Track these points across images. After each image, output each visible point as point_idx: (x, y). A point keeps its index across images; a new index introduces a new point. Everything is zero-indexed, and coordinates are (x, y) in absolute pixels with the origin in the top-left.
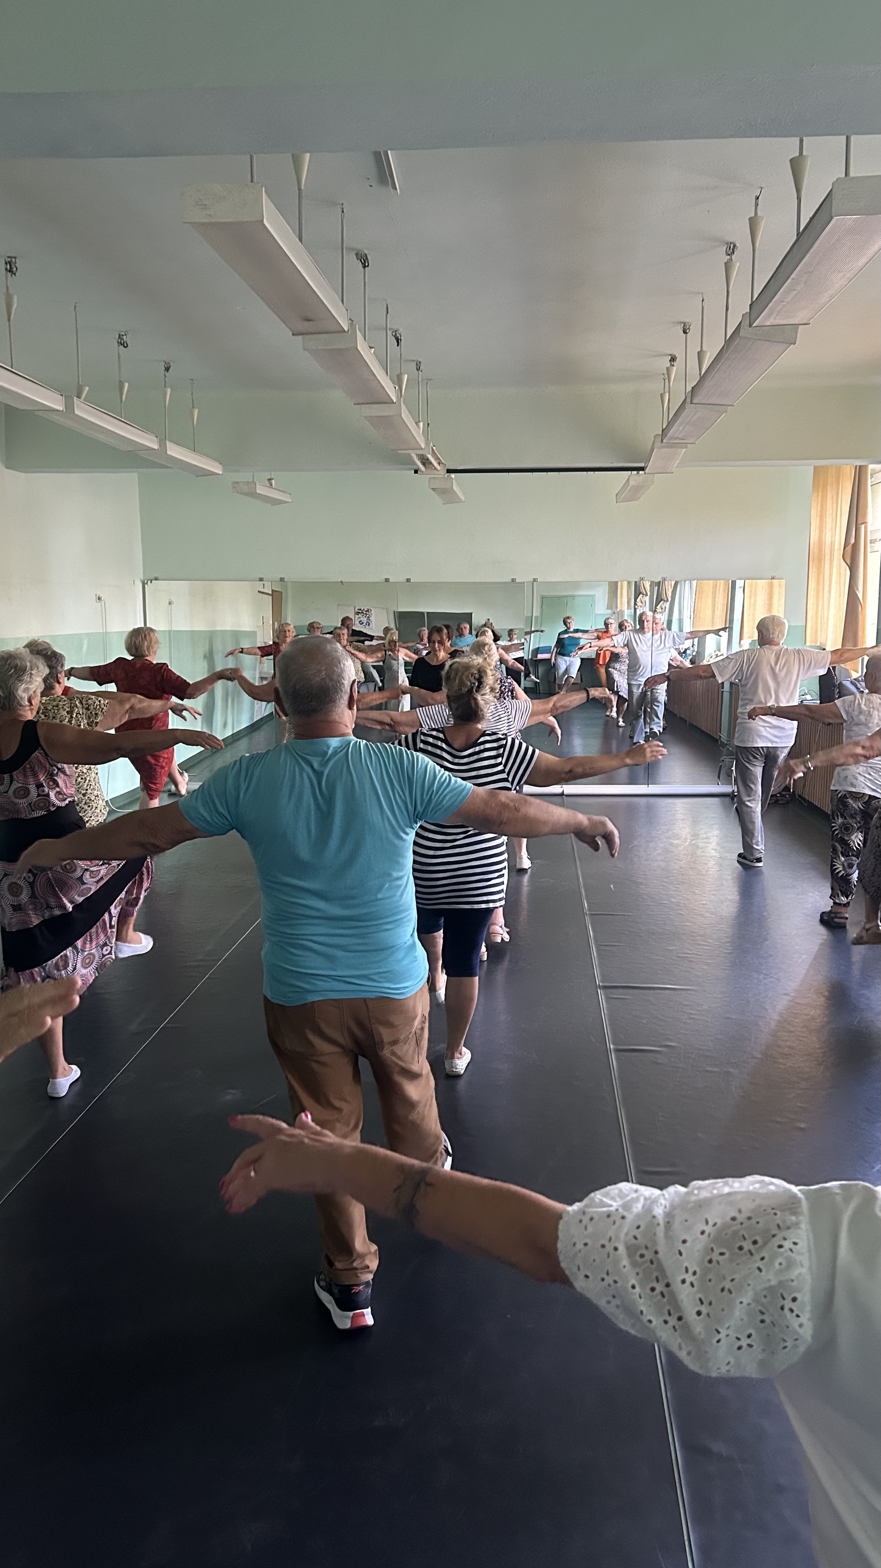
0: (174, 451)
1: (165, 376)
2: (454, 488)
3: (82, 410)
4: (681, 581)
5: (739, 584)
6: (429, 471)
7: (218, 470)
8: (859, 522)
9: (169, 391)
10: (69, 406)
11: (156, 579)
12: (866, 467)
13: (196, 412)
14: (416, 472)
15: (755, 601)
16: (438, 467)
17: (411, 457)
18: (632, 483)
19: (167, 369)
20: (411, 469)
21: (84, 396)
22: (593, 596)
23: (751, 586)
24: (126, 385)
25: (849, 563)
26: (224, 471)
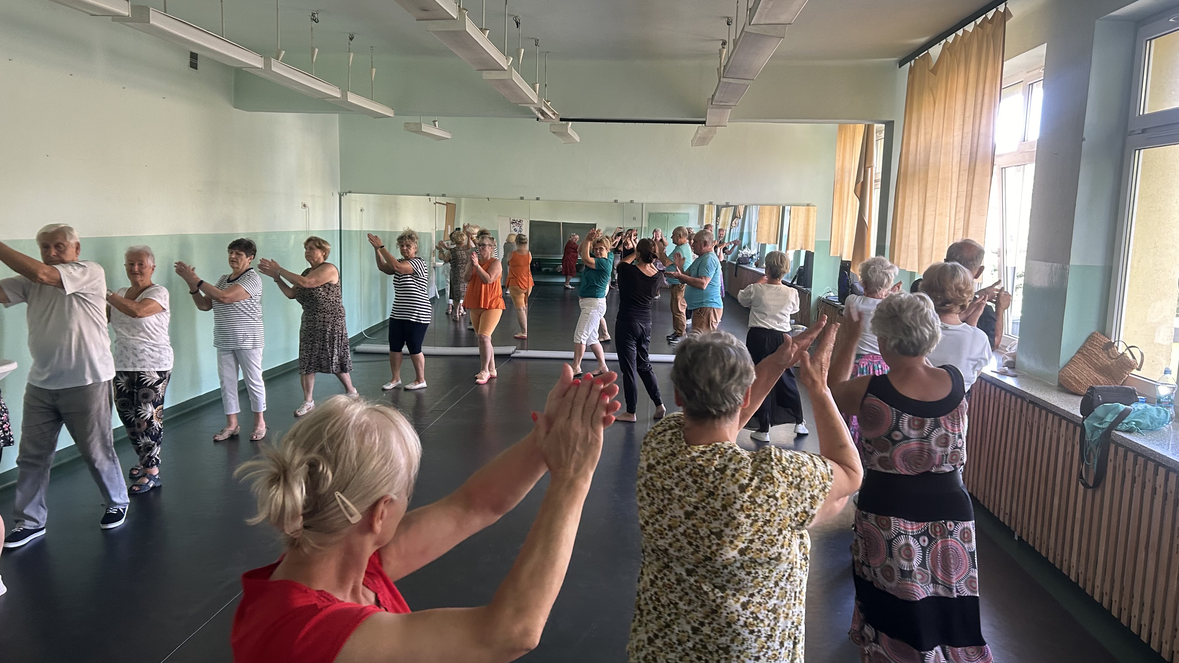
0: (353, 99)
1: (350, 44)
2: (569, 132)
3: (278, 68)
4: (750, 205)
5: (787, 208)
6: (546, 120)
7: (389, 113)
8: (867, 166)
9: (352, 55)
10: (268, 65)
11: (350, 192)
12: (873, 126)
13: (374, 70)
14: (538, 120)
15: (797, 222)
16: (553, 117)
17: (530, 110)
18: (700, 132)
19: (351, 39)
20: (534, 118)
21: (280, 59)
22: (688, 214)
23: (795, 211)
24: (317, 50)
25: (859, 196)
26: (395, 114)
